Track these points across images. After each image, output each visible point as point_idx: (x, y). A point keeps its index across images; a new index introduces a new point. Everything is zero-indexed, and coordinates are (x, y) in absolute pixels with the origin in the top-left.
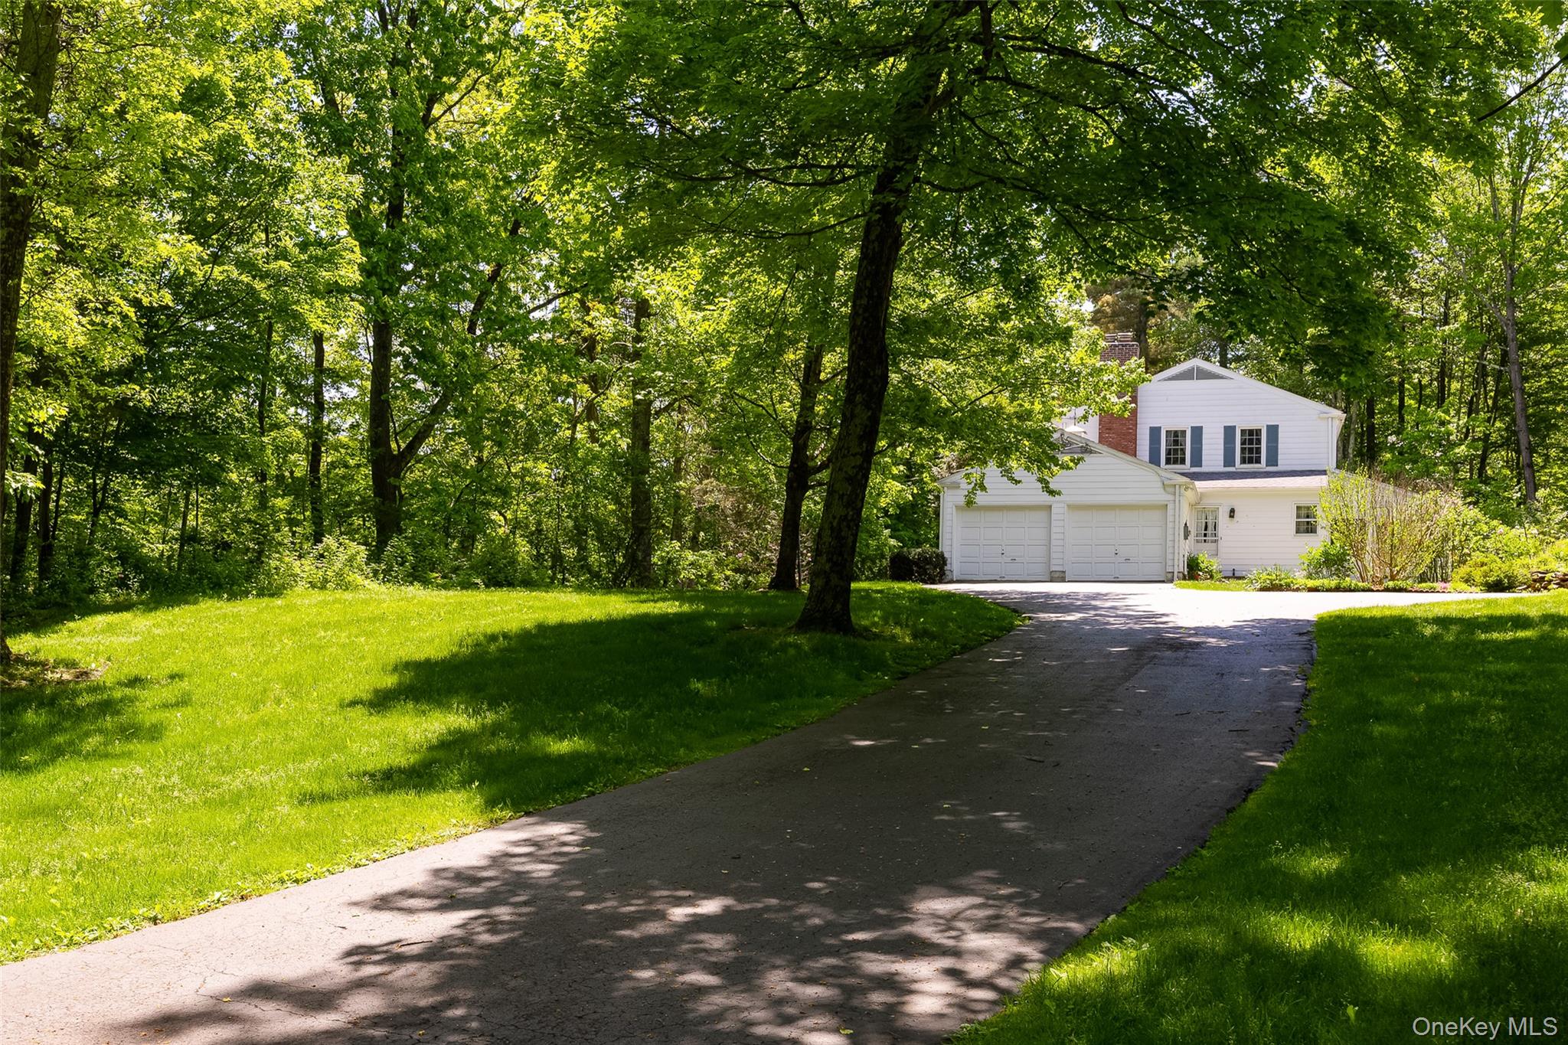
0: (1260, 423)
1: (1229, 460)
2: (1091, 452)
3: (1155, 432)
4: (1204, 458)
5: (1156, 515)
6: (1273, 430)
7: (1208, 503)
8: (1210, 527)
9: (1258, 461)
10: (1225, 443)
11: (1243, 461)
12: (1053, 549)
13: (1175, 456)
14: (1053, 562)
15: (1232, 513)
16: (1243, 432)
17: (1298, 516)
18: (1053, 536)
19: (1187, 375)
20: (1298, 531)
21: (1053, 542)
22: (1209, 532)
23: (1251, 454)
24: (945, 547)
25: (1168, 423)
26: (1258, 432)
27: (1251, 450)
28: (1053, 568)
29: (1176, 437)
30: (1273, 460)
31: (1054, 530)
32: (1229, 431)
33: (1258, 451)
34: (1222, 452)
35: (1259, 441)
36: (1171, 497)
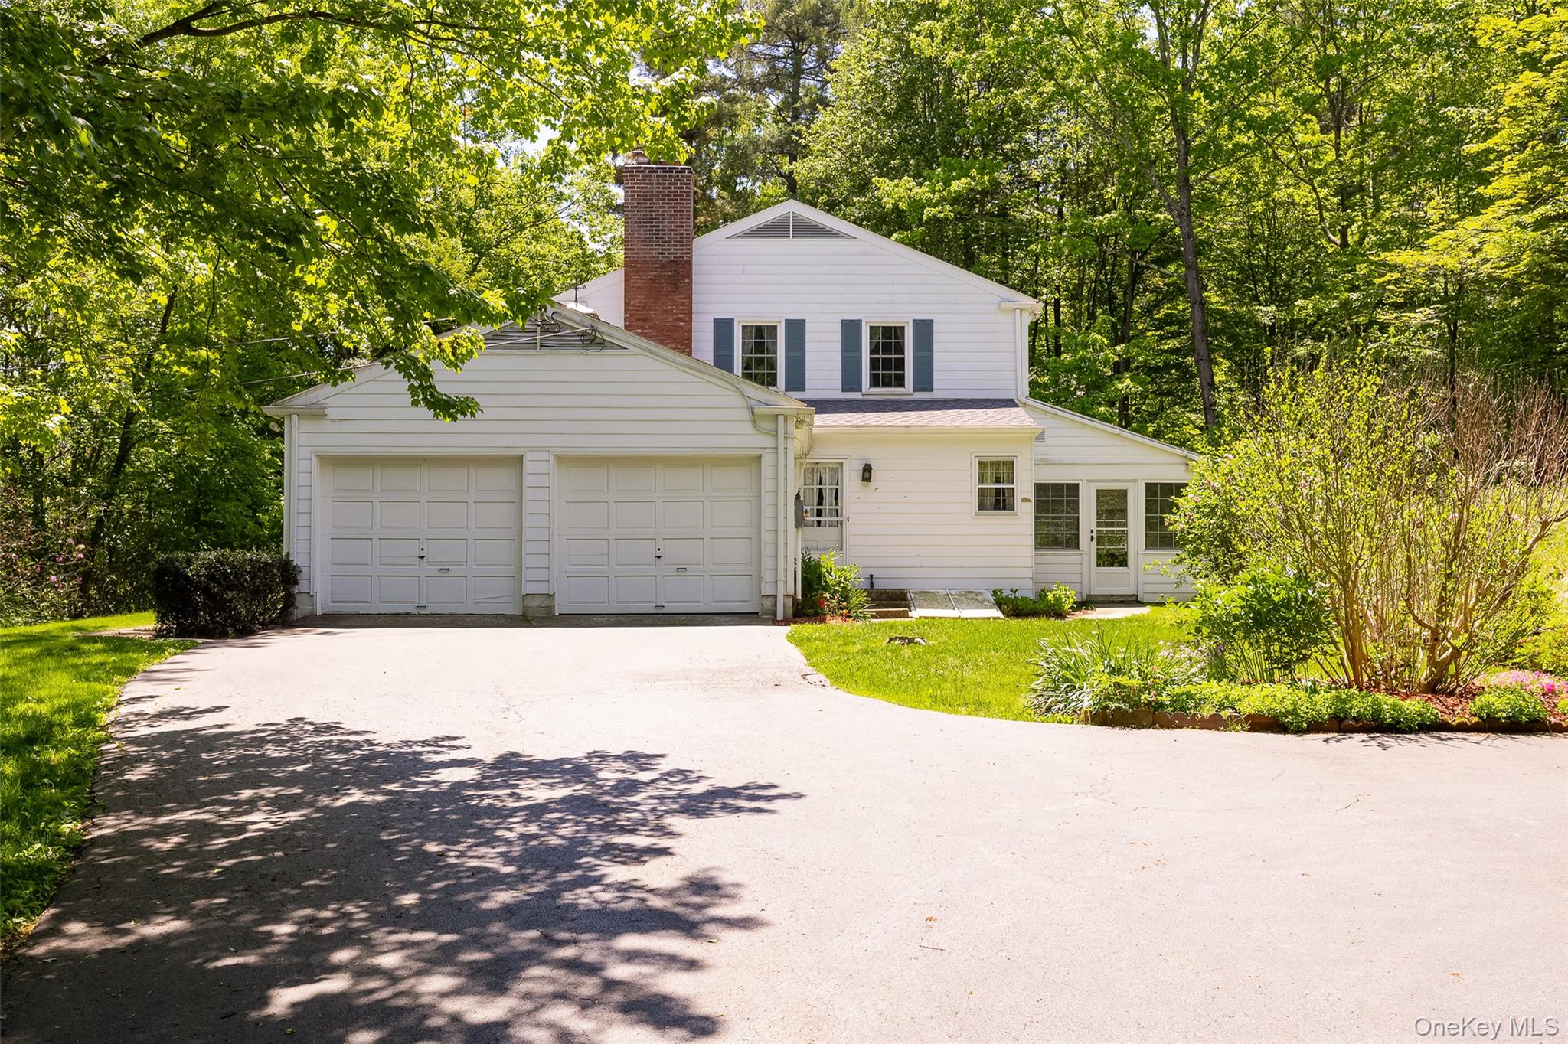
0: (901, 315)
1: (850, 381)
2: (603, 345)
3: (723, 328)
4: (808, 375)
5: (738, 479)
6: (924, 329)
7: (825, 454)
8: (828, 497)
9: (900, 381)
10: (844, 350)
11: (875, 382)
12: (528, 548)
13: (760, 370)
14: (528, 574)
15: (867, 473)
16: (873, 330)
17: (982, 480)
18: (528, 521)
19: (776, 230)
20: (982, 506)
21: (528, 534)
22: (826, 507)
23: (887, 371)
24: (295, 548)
25: (746, 313)
26: (899, 331)
27: (887, 364)
28: (529, 588)
29: (760, 337)
30: (924, 381)
31: (528, 507)
32: (850, 329)
33: (900, 364)
34: (839, 366)
35: (900, 348)
36: (767, 441)
